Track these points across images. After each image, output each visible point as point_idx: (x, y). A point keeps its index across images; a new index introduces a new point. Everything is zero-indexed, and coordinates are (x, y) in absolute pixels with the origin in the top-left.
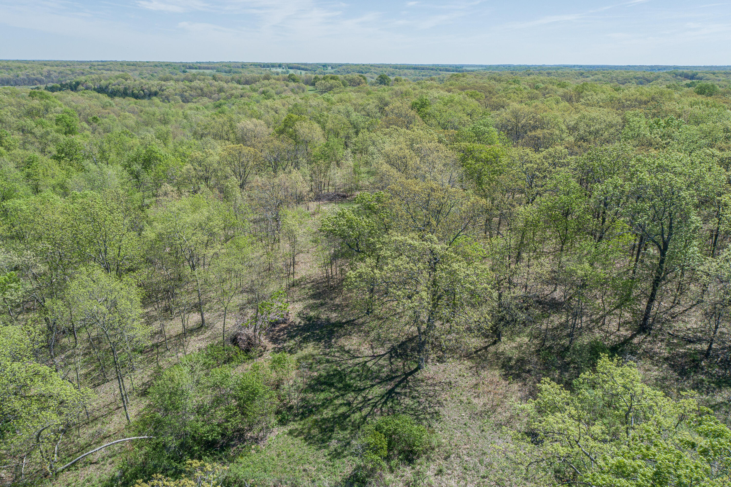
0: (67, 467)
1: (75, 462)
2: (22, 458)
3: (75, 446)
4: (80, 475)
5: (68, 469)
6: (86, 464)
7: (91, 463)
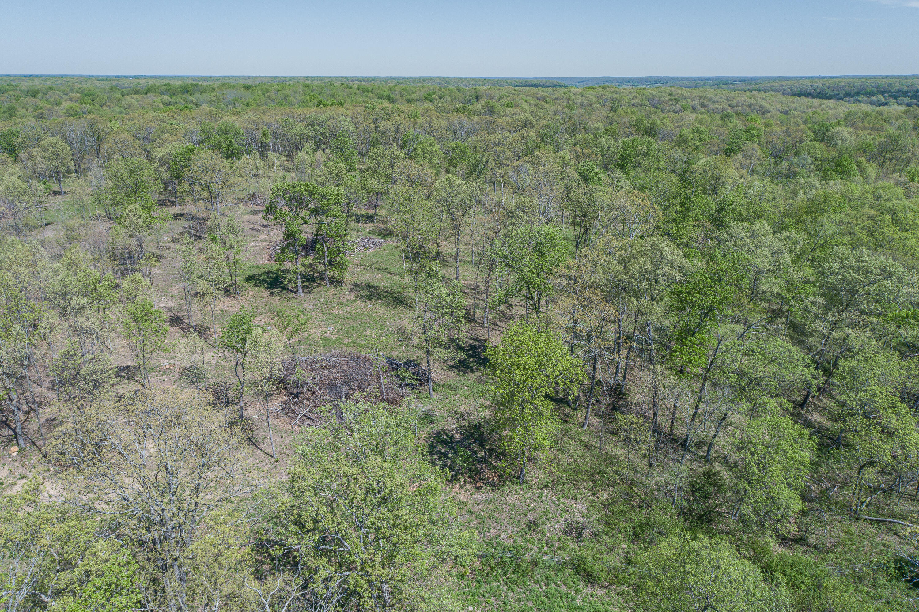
0: (870, 520)
1: (881, 521)
2: (834, 486)
3: (889, 510)
4: (879, 535)
5: (871, 522)
6: (890, 530)
7: (896, 534)
